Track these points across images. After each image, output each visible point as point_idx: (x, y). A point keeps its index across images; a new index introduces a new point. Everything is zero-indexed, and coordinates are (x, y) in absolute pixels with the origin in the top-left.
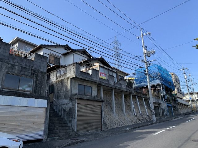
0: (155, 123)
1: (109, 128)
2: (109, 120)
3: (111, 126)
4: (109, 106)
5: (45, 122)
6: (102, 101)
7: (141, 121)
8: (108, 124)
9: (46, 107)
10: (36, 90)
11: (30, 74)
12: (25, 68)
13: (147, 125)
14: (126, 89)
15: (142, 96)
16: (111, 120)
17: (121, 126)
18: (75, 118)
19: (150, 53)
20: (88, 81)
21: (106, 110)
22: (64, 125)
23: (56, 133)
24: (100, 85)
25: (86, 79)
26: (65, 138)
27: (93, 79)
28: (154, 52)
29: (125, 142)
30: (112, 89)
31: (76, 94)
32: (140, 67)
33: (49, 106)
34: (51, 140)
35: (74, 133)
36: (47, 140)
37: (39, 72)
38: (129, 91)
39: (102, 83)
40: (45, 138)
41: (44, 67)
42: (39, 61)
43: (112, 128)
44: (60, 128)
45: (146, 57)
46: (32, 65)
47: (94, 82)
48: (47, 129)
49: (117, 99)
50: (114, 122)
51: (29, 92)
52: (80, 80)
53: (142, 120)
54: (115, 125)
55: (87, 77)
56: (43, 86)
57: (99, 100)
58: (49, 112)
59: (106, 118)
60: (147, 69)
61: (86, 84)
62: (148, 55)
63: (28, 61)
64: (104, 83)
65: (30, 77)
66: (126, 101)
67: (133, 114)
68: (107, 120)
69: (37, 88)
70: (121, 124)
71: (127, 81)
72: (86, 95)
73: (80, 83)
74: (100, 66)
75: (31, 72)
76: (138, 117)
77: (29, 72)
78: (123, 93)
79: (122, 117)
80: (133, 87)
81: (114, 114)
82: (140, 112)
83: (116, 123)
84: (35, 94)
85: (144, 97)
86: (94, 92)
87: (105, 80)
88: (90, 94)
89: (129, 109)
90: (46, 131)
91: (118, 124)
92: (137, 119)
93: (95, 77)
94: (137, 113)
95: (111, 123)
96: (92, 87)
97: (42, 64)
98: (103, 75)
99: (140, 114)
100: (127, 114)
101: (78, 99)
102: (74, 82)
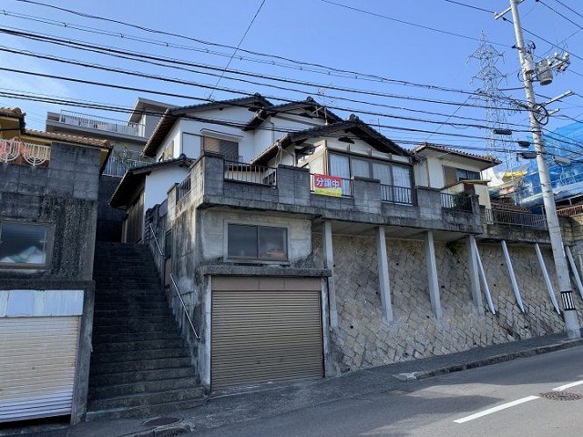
1: (354, 369)
2: (361, 338)
3: (364, 360)
4: (369, 289)
5: (79, 361)
6: (323, 276)
7: (518, 336)
8: (350, 354)
9: (81, 313)
10: (59, 260)
11: (35, 213)
12: (18, 194)
13: (523, 355)
14: (444, 220)
15: (529, 237)
16: (367, 339)
17: (410, 358)
18: (204, 342)
19: (548, 70)
20: (262, 210)
21: (350, 302)
22: (176, 362)
23: (131, 393)
24: (319, 220)
25: (251, 206)
26: (152, 410)
27: (282, 200)
28: (567, 61)
29: (405, 418)
30: (376, 227)
31: (219, 260)
32: (498, 132)
34: (96, 419)
35: (198, 391)
36: (83, 417)
37: (70, 201)
38: (454, 228)
39: (321, 212)
41: (87, 184)
42: (69, 167)
43: (365, 366)
44: (153, 374)
45: (530, 88)
46: (42, 184)
47: (289, 213)
48: (85, 384)
49: (413, 258)
50: (379, 344)
51: (34, 268)
52: (233, 210)
53: (522, 332)
54: (382, 354)
55: (256, 197)
56: (85, 246)
57: (306, 275)
58: (89, 328)
59: (350, 331)
60: (539, 133)
61: (262, 222)
62: (540, 76)
63: (26, 172)
64: (330, 210)
65: (35, 221)
66: (456, 262)
67: (482, 310)
68: (349, 338)
69: (65, 253)
70: (415, 351)
71: (460, 188)
72: (264, 257)
73: (235, 220)
74: (331, 151)
75: (37, 205)
76: (502, 318)
77: (31, 207)
78: (430, 236)
79: (422, 323)
80: (478, 210)
81: (384, 314)
82: (516, 301)
83: (389, 347)
84: (58, 271)
85: (539, 244)
86: (298, 245)
87: (340, 198)
88: (281, 255)
89: (465, 291)
90: (80, 392)
91: (401, 351)
92: (496, 327)
93: (291, 193)
94: (502, 306)
95: (366, 350)
96: (286, 229)
97: (78, 175)
98: (329, 182)
99: (516, 307)
100: (452, 310)
101: (214, 276)
102: (210, 218)
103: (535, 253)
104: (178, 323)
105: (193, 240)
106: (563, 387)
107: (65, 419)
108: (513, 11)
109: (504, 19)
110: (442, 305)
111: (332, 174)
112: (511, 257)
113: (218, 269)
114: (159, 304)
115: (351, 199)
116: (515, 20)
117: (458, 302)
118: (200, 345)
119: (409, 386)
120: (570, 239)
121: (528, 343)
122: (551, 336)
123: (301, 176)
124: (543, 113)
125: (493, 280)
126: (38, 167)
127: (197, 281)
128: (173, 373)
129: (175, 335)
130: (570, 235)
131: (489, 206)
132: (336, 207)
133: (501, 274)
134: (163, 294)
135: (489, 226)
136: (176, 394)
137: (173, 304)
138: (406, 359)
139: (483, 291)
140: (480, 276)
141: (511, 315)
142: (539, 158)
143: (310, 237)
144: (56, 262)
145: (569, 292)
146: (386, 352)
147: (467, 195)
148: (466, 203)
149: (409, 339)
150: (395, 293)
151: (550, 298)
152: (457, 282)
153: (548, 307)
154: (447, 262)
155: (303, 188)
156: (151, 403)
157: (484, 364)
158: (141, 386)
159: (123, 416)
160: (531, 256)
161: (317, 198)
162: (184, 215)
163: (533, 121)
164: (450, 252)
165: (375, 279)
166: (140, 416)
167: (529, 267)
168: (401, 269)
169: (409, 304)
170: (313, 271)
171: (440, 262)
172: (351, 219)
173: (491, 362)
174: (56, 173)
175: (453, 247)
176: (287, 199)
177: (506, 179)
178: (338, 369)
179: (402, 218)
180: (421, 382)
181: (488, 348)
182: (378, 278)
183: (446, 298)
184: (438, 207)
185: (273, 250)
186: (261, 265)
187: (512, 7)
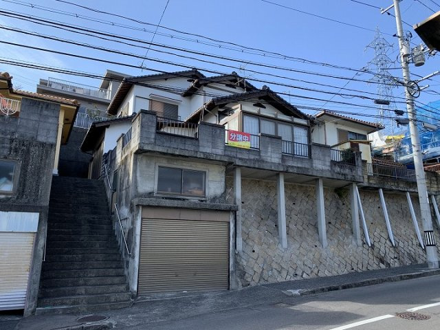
0: (432, 273)
1: (253, 284)
2: (261, 260)
3: (261, 277)
4: (269, 222)
5: (32, 268)
6: (233, 211)
7: (388, 265)
8: (251, 272)
9: (36, 231)
10: (23, 189)
11: (6, 152)
13: (390, 280)
14: (332, 171)
15: (402, 187)
16: (265, 261)
17: (298, 278)
18: (133, 257)
19: (421, 54)
20: (185, 156)
21: (254, 232)
23: (73, 295)
24: (231, 166)
25: (177, 153)
26: (88, 309)
27: (201, 149)
30: (277, 174)
31: (150, 194)
32: (378, 102)
33: (45, 228)
34: (43, 314)
35: (126, 296)
36: (33, 312)
37: (34, 144)
38: (340, 177)
39: (233, 160)
40: (30, 307)
41: (48, 130)
42: (35, 117)
43: (262, 282)
44: (93, 281)
45: (407, 68)
46: (13, 130)
47: (207, 160)
48: (37, 286)
49: (307, 199)
50: (274, 266)
51: (3, 194)
52: (163, 156)
53: (391, 261)
54: (276, 273)
55: (181, 146)
56: (44, 179)
58: (42, 242)
59: (252, 254)
60: (412, 104)
61: (186, 166)
62: (415, 59)
64: (240, 159)
65: (5, 158)
66: (341, 204)
67: (360, 243)
68: (251, 259)
69: (28, 183)
70: (303, 272)
71: (347, 146)
72: (186, 193)
73: (164, 163)
74: (244, 113)
75: (8, 146)
76: (376, 250)
77: (3, 147)
78: (321, 182)
79: (311, 251)
80: (360, 164)
81: (280, 242)
82: (389, 237)
83: (282, 268)
84: (22, 197)
85: (410, 192)
86: (214, 185)
87: (249, 150)
88: (200, 192)
89: (347, 227)
90: (32, 292)
91: (292, 272)
92: (370, 256)
93: (210, 144)
94: (377, 240)
95: (263, 269)
96: (205, 172)
97: (41, 124)
98: (240, 137)
99: (388, 242)
100: (336, 241)
101: (144, 207)
102: (144, 161)
103: (406, 200)
104: (118, 242)
105: (131, 178)
106: (415, 309)
107: (19, 312)
108: (395, 7)
109: (389, 14)
110: (328, 238)
111: (245, 131)
112: (386, 202)
113: (147, 201)
114: (105, 227)
115: (257, 151)
116: (396, 14)
117: (341, 236)
118: (131, 260)
119: (292, 300)
120: (435, 189)
121: (396, 270)
122: (415, 265)
123: (218, 131)
124: (416, 88)
125: (371, 219)
126: (11, 116)
127: (131, 210)
128: (109, 280)
129: (115, 251)
130: (436, 186)
131: (370, 161)
132: (245, 156)
133: (378, 215)
134: (109, 219)
135: (369, 177)
136: (108, 297)
137: (115, 227)
138: (296, 278)
139: (362, 227)
140: (360, 216)
141: (383, 248)
142: (411, 124)
143: (223, 179)
144: (21, 190)
145: (431, 232)
146: (280, 272)
147: (352, 152)
148: (351, 158)
149: (299, 263)
150: (290, 226)
151: (416, 236)
152: (341, 220)
153: (414, 242)
154: (334, 203)
155: (219, 140)
156: (89, 303)
157: (357, 285)
158: (82, 290)
159: (65, 312)
160: (403, 202)
161: (230, 149)
162: (126, 158)
163: (408, 94)
164: (337, 196)
165: (275, 214)
166: (78, 313)
167: (400, 210)
168: (297, 208)
169: (300, 236)
170: (224, 206)
171: (328, 203)
172: (257, 166)
173: (363, 284)
174: (24, 121)
175: (340, 192)
176: (206, 148)
177: (388, 141)
178: (240, 284)
179: (298, 167)
180: (303, 298)
181: (364, 273)
182: (277, 213)
183: (331, 232)
184: (328, 160)
185: (194, 188)
186: (184, 199)
187: (395, 4)
